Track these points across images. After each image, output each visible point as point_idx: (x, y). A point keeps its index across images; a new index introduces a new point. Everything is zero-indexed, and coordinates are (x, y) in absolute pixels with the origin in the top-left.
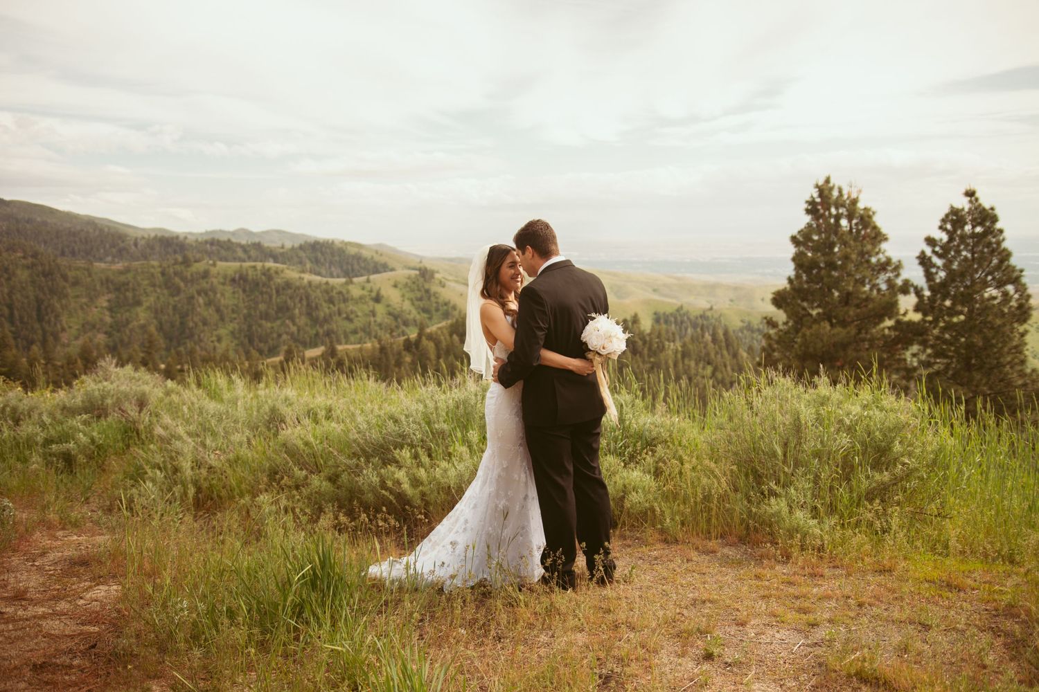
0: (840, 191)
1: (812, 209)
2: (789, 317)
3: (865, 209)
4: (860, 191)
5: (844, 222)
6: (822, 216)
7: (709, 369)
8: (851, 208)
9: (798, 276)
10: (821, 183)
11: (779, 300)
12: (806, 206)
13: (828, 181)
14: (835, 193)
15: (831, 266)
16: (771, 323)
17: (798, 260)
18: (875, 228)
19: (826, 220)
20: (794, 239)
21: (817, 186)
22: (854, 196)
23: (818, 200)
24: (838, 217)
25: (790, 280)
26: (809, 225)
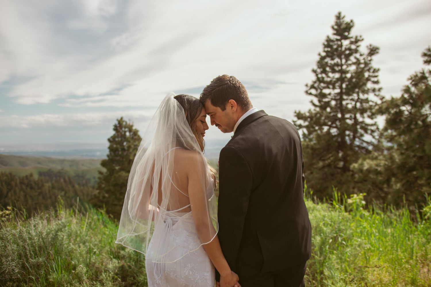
0: (126, 122)
1: (116, 129)
2: (108, 170)
3: (135, 129)
4: (133, 123)
5: (128, 134)
6: (119, 131)
7: (63, 193)
8: (130, 128)
9: (111, 154)
10: (119, 119)
11: (104, 164)
12: (113, 127)
13: (122, 118)
14: (124, 123)
15: (123, 150)
16: (100, 173)
17: (111, 148)
18: (139, 136)
19: (121, 133)
20: (109, 140)
21: (117, 120)
22: (131, 124)
23: (118, 125)
24: (125, 132)
25: (108, 156)
26: (114, 135)
